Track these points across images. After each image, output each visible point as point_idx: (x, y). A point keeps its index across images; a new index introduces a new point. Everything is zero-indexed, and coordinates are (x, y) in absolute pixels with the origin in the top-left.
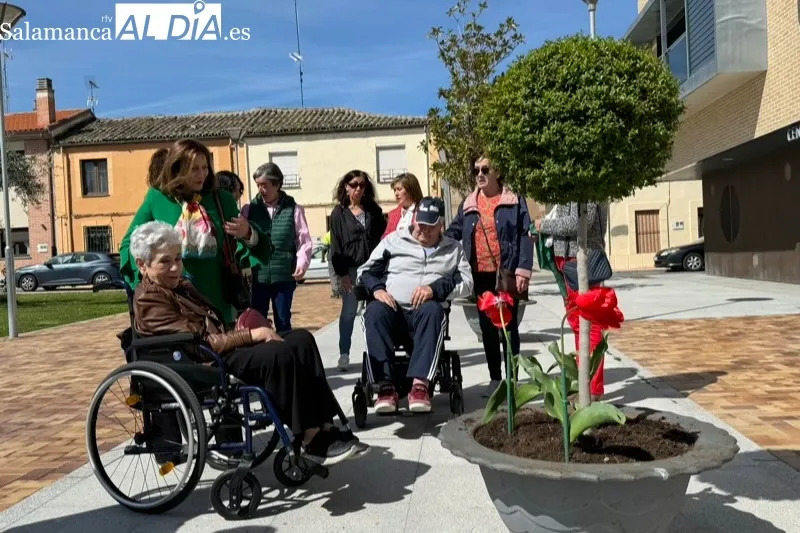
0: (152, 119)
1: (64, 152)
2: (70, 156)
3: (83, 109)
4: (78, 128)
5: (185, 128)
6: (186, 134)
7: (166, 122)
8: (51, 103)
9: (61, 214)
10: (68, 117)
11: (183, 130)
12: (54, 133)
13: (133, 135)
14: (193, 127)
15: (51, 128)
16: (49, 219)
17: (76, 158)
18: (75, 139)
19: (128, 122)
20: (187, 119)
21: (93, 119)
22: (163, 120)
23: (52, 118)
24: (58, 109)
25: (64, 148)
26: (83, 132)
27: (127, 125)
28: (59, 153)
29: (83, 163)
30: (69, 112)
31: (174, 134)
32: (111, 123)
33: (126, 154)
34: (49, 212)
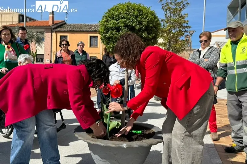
0: (82, 25)
1: (55, 33)
2: (57, 34)
3: (62, 20)
4: (60, 26)
5: (91, 28)
6: (90, 29)
7: (86, 26)
8: (53, 18)
9: (53, 51)
10: (58, 22)
11: (90, 28)
12: (53, 27)
13: (76, 29)
14: (93, 28)
15: (52, 25)
16: (50, 52)
17: (59, 35)
18: (59, 29)
19: (75, 25)
20: (92, 25)
21: (65, 24)
22: (85, 25)
23: (53, 23)
24: (55, 20)
25: (56, 31)
26: (62, 27)
27: (74, 26)
28: (54, 33)
29: (61, 36)
30: (59, 21)
31: (87, 29)
32: (70, 25)
33: (73, 34)
34: (50, 50)
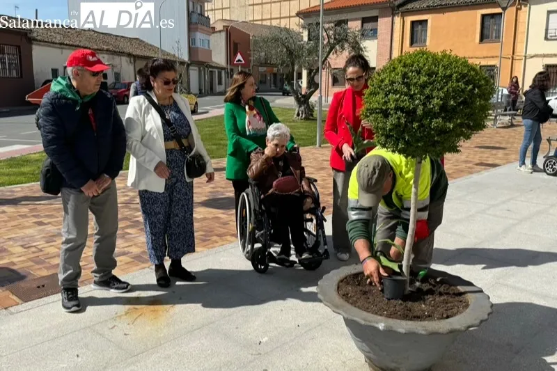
1: (401, 16)
2: (405, 18)
17: (409, 20)
18: (410, 6)
25: (402, 13)
28: (398, 16)
29: (413, 23)
33: (441, 15)
34: (388, 57)
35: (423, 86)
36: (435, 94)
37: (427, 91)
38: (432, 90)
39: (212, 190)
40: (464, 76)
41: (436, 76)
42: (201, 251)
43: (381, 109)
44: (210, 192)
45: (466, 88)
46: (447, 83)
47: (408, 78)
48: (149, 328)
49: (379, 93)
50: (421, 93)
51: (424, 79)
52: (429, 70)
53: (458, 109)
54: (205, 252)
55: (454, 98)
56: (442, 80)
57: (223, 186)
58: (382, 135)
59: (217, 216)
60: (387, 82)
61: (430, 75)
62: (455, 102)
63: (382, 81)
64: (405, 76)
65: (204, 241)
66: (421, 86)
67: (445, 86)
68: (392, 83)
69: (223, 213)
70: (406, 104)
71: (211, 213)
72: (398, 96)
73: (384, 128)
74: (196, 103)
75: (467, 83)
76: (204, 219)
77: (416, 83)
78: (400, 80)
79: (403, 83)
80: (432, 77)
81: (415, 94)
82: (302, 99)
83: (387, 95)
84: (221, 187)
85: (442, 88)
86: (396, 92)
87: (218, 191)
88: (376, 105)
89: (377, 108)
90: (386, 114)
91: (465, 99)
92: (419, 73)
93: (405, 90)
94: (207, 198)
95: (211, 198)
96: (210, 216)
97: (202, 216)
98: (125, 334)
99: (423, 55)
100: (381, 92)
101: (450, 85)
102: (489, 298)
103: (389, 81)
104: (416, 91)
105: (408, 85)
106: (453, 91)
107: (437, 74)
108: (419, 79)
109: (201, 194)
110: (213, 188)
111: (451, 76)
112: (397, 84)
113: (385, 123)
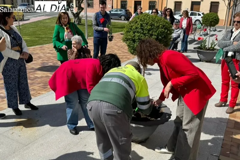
35: (149, 30)
36: (154, 33)
37: (151, 32)
38: (152, 32)
39: (42, 62)
40: (164, 26)
41: (154, 26)
42: (44, 93)
43: (132, 39)
44: (41, 63)
45: (165, 31)
46: (158, 29)
47: (143, 26)
48: (30, 132)
49: (130, 32)
50: (148, 33)
51: (149, 27)
52: (151, 23)
53: (162, 40)
54: (46, 93)
55: (161, 35)
56: (156, 28)
57: (47, 59)
58: (132, 49)
59: (48, 75)
60: (134, 27)
61: (151, 25)
62: (161, 37)
63: (132, 27)
64: (141, 25)
65: (45, 88)
66: (148, 30)
67: (157, 30)
68: (137, 28)
69: (50, 74)
70: (143, 38)
71: (44, 74)
72: (139, 34)
73: (133, 47)
74: (23, 15)
75: (165, 29)
76: (42, 77)
77: (146, 29)
78: (140, 27)
79: (141, 29)
80: (152, 26)
81: (146, 33)
82: (76, 15)
83: (134, 33)
84: (46, 60)
85: (156, 31)
86: (138, 32)
87: (44, 63)
88: (130, 37)
89: (130, 39)
90: (134, 41)
91: (165, 35)
92: (147, 24)
93: (142, 32)
94: (40, 66)
95: (42, 66)
96: (44, 76)
97: (40, 76)
98: (19, 136)
99: (148, 16)
100: (131, 31)
101: (159, 30)
102: (170, 109)
103: (135, 27)
104: (146, 32)
105: (143, 29)
106: (160, 33)
107: (154, 25)
108: (147, 27)
109: (37, 64)
110: (42, 61)
111: (159, 26)
112: (138, 29)
113: (133, 45)
